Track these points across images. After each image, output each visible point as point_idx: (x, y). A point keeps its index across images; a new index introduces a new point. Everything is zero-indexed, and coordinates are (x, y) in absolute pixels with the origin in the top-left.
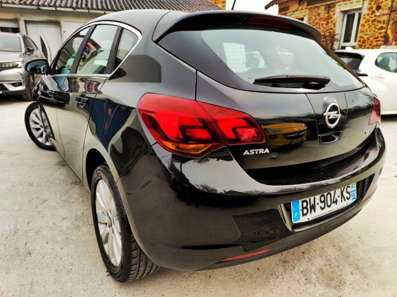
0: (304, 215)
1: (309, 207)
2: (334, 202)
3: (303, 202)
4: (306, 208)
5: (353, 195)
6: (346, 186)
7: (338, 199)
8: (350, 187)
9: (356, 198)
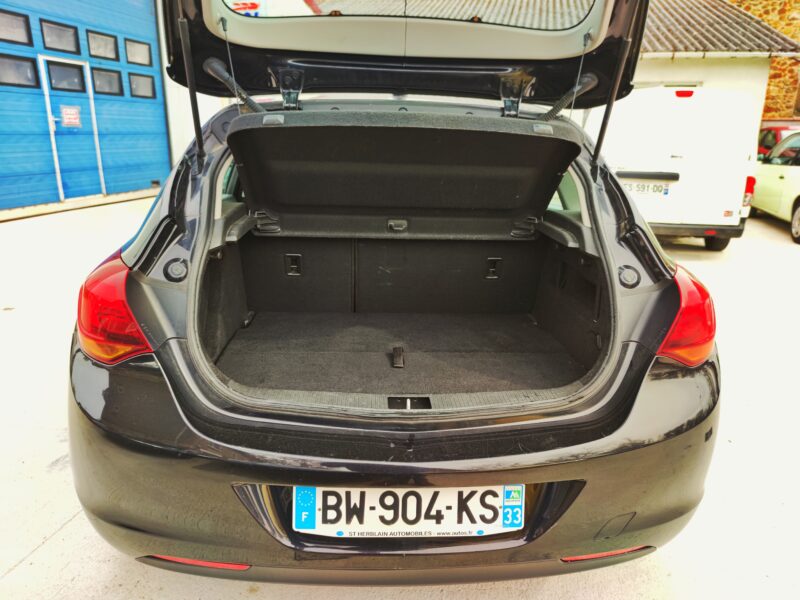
0: (325, 520)
1: (343, 508)
2: (428, 516)
3: (326, 495)
4: (336, 508)
5: (509, 516)
6: (481, 490)
7: (444, 512)
8: (495, 495)
9: (520, 525)
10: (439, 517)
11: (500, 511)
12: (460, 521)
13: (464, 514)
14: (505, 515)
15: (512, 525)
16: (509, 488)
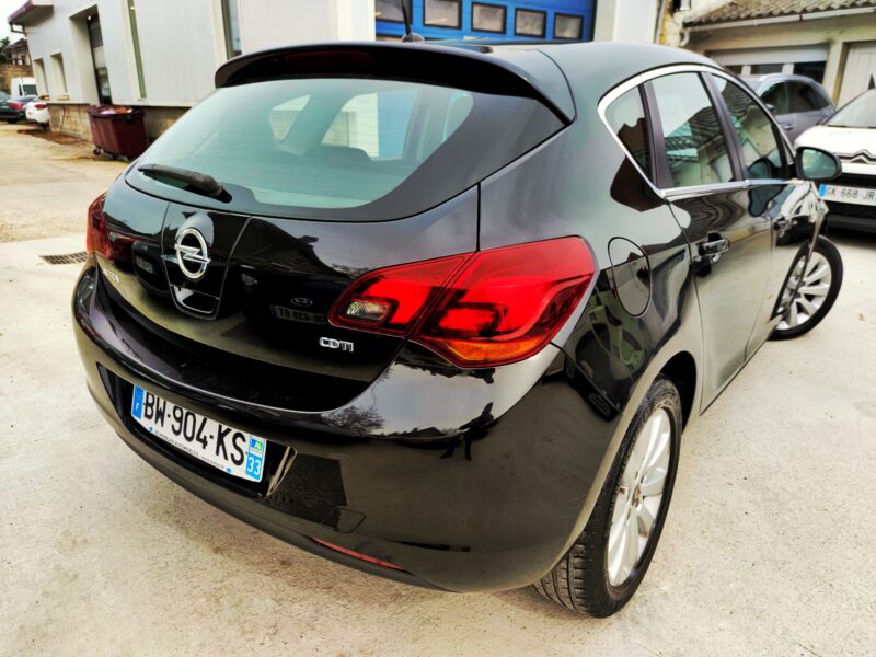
0: (146, 414)
1: (155, 408)
2: (198, 438)
3: (148, 394)
4: (152, 407)
5: (252, 465)
6: (234, 431)
7: (208, 439)
8: (244, 440)
9: (257, 477)
10: (204, 442)
11: (246, 457)
12: (217, 453)
13: (221, 447)
14: (249, 462)
15: (252, 474)
16: (254, 437)
